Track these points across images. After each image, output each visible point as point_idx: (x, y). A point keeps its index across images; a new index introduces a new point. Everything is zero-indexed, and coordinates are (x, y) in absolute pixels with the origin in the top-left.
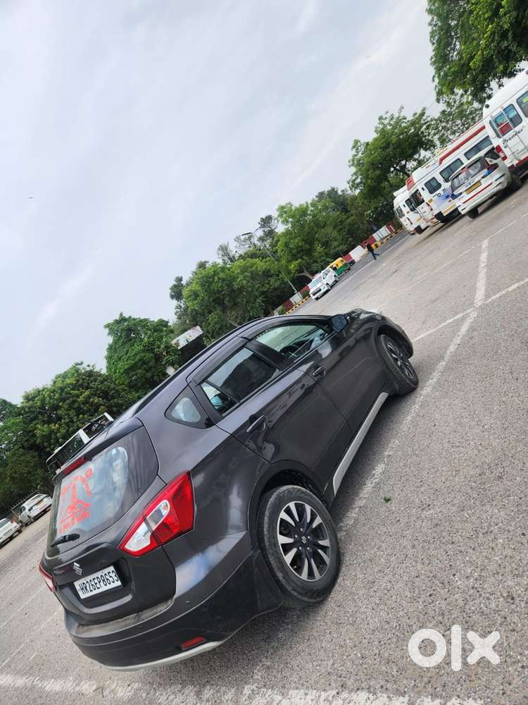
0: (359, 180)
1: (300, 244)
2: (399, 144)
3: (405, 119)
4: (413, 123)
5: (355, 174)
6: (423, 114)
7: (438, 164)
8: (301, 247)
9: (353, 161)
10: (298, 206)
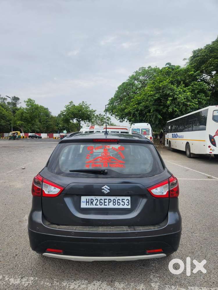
0: (64, 113)
1: (28, 117)
2: (83, 114)
3: (89, 108)
4: (90, 111)
5: (65, 110)
6: (94, 111)
7: (103, 128)
8: (27, 118)
9: (67, 106)
10: (37, 104)
